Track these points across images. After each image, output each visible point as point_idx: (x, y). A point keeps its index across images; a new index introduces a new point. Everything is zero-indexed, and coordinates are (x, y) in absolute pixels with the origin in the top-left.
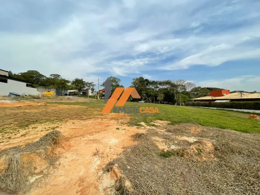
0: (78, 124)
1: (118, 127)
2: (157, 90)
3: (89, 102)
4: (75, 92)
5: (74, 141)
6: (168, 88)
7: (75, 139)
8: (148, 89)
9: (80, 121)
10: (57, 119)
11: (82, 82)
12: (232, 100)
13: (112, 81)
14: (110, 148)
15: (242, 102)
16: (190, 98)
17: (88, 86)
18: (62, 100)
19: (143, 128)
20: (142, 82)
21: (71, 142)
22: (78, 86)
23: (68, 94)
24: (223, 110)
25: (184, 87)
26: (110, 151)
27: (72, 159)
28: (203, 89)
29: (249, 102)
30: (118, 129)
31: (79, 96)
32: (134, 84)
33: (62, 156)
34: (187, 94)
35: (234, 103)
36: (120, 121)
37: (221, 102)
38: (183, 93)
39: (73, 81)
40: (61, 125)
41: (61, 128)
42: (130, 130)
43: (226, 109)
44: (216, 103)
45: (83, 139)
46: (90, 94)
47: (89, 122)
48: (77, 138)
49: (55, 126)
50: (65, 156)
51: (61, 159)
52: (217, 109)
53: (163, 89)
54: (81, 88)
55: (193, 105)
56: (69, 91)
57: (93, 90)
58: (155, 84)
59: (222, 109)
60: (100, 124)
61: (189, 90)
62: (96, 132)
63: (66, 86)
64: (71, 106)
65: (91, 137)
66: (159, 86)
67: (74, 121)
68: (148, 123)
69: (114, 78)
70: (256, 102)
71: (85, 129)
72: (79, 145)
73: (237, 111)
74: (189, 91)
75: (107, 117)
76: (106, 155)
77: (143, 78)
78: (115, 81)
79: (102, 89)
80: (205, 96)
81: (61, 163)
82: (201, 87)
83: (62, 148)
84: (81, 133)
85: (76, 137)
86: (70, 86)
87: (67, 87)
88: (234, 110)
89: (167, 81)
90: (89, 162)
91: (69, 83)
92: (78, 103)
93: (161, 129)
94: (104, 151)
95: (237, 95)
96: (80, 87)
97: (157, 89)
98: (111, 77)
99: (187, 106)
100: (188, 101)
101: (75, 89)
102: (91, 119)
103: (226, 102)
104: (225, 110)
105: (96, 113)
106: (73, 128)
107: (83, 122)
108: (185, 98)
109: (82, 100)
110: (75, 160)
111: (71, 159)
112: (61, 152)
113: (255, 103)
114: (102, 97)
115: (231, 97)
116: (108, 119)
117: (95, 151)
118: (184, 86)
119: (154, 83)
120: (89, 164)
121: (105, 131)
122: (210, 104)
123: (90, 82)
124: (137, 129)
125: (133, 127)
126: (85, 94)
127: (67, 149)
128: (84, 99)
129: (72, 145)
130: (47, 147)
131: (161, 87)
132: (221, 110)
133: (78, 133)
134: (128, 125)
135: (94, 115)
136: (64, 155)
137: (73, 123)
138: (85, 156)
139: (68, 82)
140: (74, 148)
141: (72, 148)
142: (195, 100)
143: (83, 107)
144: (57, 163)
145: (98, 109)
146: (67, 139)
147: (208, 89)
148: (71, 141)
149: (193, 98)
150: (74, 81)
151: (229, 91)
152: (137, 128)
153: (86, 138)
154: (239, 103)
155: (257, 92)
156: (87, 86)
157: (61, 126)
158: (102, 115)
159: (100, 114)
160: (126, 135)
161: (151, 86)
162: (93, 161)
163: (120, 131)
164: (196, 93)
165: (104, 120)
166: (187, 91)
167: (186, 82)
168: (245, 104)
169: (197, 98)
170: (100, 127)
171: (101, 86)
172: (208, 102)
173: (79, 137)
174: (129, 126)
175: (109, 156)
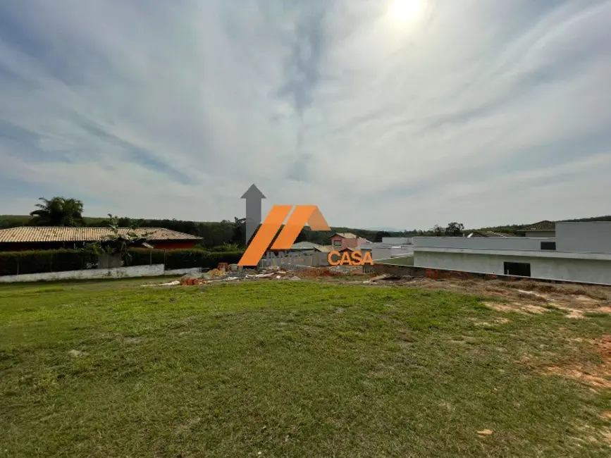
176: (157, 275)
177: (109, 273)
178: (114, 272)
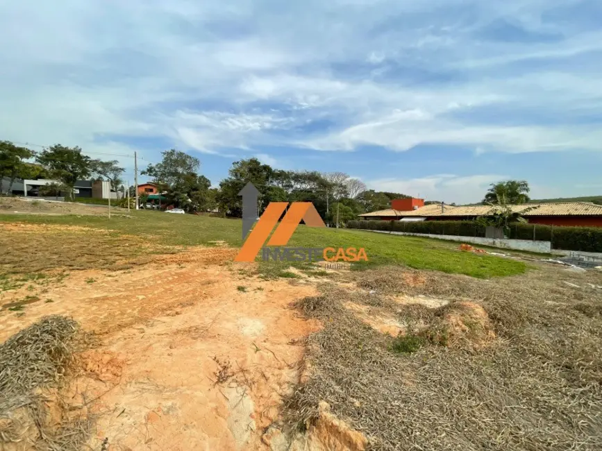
0: (110, 283)
1: (240, 283)
2: (289, 193)
3: (111, 216)
4: (53, 186)
5: (121, 343)
6: (313, 189)
7: (120, 335)
8: (270, 189)
9: (113, 273)
10: (18, 269)
11: (80, 157)
12: (429, 218)
13: (176, 161)
14: (257, 350)
15: (444, 222)
16: (355, 211)
17: (99, 172)
18: (10, 207)
19: (301, 281)
20: (255, 173)
21: (113, 349)
22: (64, 167)
23: (26, 191)
24: (413, 236)
25: (343, 189)
26: (262, 358)
27: (145, 412)
28: (379, 194)
29: (455, 222)
30: (241, 289)
31: (67, 199)
32: (236, 175)
33: (103, 410)
34: (350, 203)
35: (431, 223)
36: (236, 267)
37: (412, 222)
38: (341, 201)
39: (45, 152)
40: (45, 291)
41: (49, 301)
42: (274, 290)
43: (418, 234)
44: (403, 222)
45: (149, 331)
46: (106, 193)
47: (145, 274)
48: (127, 331)
49: (22, 298)
50: (112, 406)
51: (103, 424)
52: (403, 235)
53: (302, 191)
54: (76, 175)
55: (363, 227)
56: (27, 182)
57: (115, 183)
58: (285, 179)
59: (412, 234)
60: (182, 278)
61: (353, 195)
62: (182, 305)
63: (16, 167)
64: (51, 226)
65: (177, 323)
66: (293, 182)
67: (92, 274)
68: (307, 269)
69: (181, 154)
70: (464, 221)
71: (141, 297)
72: (147, 353)
73: (435, 239)
74: (353, 197)
75: (192, 258)
76: (259, 375)
77: (259, 163)
78: (184, 162)
79: (146, 183)
80: (382, 209)
81: (109, 441)
82: (376, 191)
83: (89, 376)
84: (135, 312)
85: (120, 327)
86: (33, 167)
87: (21, 169)
88: (431, 236)
89: (312, 173)
90: (216, 409)
91: (28, 156)
92: (75, 220)
93: (344, 282)
94: (244, 362)
95: (436, 209)
96: (71, 172)
97: (290, 191)
98: (174, 151)
99: (351, 228)
100: (353, 219)
101: (55, 176)
102: (146, 266)
103: (419, 222)
104: (416, 236)
105: (148, 247)
106: (97, 299)
107: (124, 278)
108: (346, 212)
109: (82, 209)
110: (160, 413)
111: (143, 414)
112: (91, 396)
113: (462, 224)
114: (145, 204)
115: (427, 212)
116: (196, 264)
117: (216, 368)
118: (345, 187)
119: (281, 175)
120: (220, 418)
121: (210, 299)
122: (391, 225)
123: (104, 160)
124: (290, 286)
125: (279, 282)
126: (89, 193)
127: (109, 375)
128: (91, 207)
129: (121, 358)
130: (38, 391)
131: (298, 186)
132: (409, 236)
133: (122, 314)
134: (262, 278)
135: (148, 254)
136: (109, 401)
137: (90, 281)
138: (188, 392)
139: (25, 153)
140: (135, 370)
141: (126, 371)
142: (366, 217)
143: (97, 230)
144: (93, 446)
145: (150, 237)
146: (93, 340)
147: (387, 195)
148: (111, 343)
149: (361, 213)
150: (49, 151)
151: (422, 200)
152: (291, 283)
153: (160, 328)
154: (439, 224)
155: (457, 204)
156: (95, 170)
157: (49, 296)
158: (173, 254)
159: (165, 252)
160: (275, 305)
161: (275, 183)
162: (227, 405)
163: (250, 293)
164: (365, 202)
165: (189, 266)
166: (350, 197)
167: (348, 179)
168: (448, 226)
169: (368, 212)
170: (187, 288)
171: (143, 173)
172: (388, 222)
173: (136, 326)
174: (265, 278)
175: (268, 375)
176: (542, 252)
177: (494, 242)
178: (498, 242)
